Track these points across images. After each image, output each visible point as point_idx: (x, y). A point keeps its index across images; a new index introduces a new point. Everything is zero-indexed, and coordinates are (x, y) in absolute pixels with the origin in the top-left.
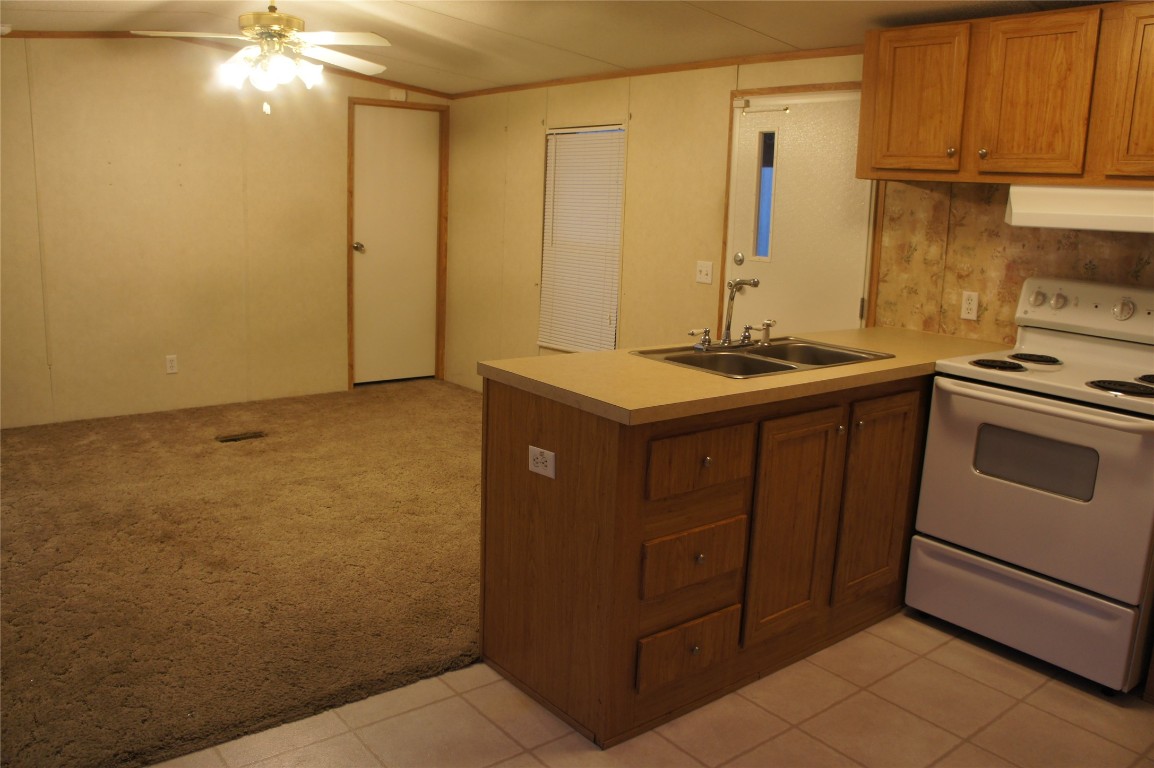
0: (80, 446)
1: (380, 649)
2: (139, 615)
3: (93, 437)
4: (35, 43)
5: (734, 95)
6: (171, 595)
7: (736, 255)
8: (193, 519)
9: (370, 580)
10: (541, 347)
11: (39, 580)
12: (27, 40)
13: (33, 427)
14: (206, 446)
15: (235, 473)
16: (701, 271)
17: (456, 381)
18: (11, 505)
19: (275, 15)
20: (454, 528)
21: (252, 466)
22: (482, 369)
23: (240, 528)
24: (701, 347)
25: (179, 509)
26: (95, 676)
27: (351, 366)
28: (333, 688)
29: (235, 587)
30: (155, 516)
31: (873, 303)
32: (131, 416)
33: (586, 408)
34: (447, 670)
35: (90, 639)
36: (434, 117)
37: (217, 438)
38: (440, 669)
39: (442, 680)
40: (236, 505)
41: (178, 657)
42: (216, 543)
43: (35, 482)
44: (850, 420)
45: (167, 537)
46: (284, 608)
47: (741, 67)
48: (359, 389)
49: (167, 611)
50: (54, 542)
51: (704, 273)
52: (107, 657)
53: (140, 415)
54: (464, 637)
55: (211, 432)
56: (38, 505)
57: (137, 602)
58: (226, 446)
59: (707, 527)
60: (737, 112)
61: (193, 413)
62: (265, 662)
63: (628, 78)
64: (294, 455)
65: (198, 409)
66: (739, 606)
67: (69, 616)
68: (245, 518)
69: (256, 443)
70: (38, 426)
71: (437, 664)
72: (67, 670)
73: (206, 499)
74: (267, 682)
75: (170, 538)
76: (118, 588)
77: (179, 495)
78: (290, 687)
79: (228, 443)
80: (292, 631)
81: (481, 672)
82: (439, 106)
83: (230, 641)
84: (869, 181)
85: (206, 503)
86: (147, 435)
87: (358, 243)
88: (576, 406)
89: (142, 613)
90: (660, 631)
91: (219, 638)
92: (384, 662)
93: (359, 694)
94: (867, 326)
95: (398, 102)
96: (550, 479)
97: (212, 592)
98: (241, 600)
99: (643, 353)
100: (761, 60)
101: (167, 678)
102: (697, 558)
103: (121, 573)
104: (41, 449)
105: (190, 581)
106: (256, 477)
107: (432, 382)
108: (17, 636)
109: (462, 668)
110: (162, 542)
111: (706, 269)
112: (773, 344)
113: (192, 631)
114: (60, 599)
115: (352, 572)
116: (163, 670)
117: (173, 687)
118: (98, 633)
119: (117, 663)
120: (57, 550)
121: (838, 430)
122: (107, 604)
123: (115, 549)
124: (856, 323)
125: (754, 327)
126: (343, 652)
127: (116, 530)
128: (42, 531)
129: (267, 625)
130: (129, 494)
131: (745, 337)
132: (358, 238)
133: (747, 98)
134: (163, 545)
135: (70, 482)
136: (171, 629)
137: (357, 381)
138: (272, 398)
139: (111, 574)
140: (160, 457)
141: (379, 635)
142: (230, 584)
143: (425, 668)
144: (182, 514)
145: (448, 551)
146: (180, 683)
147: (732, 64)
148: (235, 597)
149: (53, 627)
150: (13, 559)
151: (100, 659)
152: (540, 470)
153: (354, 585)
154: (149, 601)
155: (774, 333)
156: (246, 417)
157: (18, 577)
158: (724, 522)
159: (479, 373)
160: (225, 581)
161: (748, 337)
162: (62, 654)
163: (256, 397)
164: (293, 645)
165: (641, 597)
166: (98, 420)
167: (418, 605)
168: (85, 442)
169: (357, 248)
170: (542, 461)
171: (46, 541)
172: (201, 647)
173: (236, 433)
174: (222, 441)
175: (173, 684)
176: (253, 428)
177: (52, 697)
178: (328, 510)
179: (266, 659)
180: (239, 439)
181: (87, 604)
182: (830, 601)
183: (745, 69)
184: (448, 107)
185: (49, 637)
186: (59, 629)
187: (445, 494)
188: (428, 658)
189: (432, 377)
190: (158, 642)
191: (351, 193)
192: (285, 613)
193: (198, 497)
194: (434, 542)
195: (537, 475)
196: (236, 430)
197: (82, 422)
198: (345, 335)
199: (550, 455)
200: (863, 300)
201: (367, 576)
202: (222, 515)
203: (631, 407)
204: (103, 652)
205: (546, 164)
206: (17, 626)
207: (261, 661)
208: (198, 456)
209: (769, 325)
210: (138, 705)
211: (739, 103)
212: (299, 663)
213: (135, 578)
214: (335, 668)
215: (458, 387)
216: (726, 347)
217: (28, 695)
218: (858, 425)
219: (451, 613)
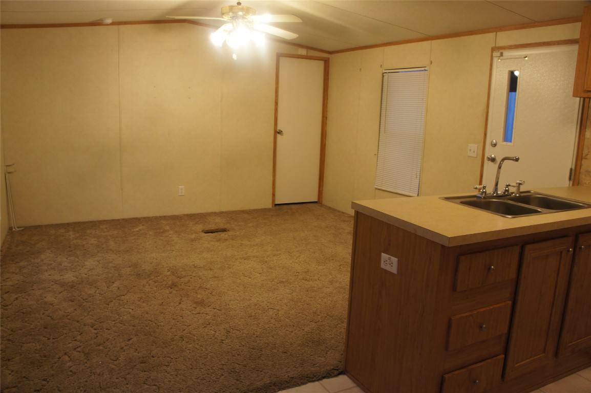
0: (134, 231)
1: (286, 361)
2: (157, 330)
3: (141, 227)
4: (123, 27)
5: (493, 50)
6: (174, 319)
7: (492, 142)
8: (188, 276)
9: (282, 318)
10: (376, 189)
11: (108, 305)
12: (119, 26)
13: (113, 220)
14: (197, 235)
15: (211, 251)
16: (470, 150)
17: (329, 205)
18: (98, 261)
19: (240, 7)
20: (328, 290)
21: (220, 247)
22: (354, 205)
23: (212, 283)
24: (481, 196)
25: (181, 270)
26: (132, 364)
27: (274, 195)
28: (259, 384)
29: (208, 317)
30: (169, 273)
31: (578, 172)
32: (160, 217)
33: (419, 233)
34: (324, 378)
35: (131, 341)
36: (321, 64)
37: (203, 231)
38: (320, 377)
39: (321, 384)
40: (211, 269)
41: (175, 357)
42: (199, 290)
43: (111, 250)
44: (575, 245)
45: (173, 286)
46: (234, 332)
47: (498, 33)
48: (277, 207)
49: (171, 328)
50: (117, 284)
51: (472, 151)
52: (138, 353)
53: (165, 216)
54: (333, 358)
55: (200, 227)
56: (111, 262)
57: (156, 322)
58: (207, 236)
59: (488, 308)
60: (495, 60)
61: (192, 217)
62: (222, 364)
63: (430, 41)
64: (242, 242)
65: (194, 215)
66: (504, 356)
67: (121, 327)
68: (215, 277)
69: (223, 235)
70: (115, 220)
71: (319, 374)
72: (118, 358)
73: (196, 265)
74: (223, 377)
75: (175, 286)
76: (147, 313)
77: (182, 262)
78: (235, 381)
79: (208, 234)
80: (237, 346)
81: (343, 381)
82: (324, 58)
83: (204, 349)
84: (578, 99)
85: (195, 267)
86: (167, 228)
87: (279, 130)
88: (413, 232)
89: (158, 328)
90: (456, 370)
91: (198, 347)
92: (289, 370)
93: (274, 389)
94: (573, 185)
95: (302, 55)
96: (393, 273)
97: (195, 319)
98: (211, 325)
99: (447, 199)
100: (511, 29)
101: (169, 369)
102: (481, 327)
103: (150, 304)
104: (115, 232)
105: (184, 312)
106: (222, 254)
107: (316, 204)
108: (95, 336)
109: (333, 377)
110: (171, 288)
111: (473, 149)
112: (522, 195)
113: (184, 342)
114: (118, 317)
115: (271, 313)
116: (167, 364)
117: (172, 375)
118: (135, 339)
119: (143, 357)
120: (118, 288)
121: (568, 251)
122: (140, 322)
123: (147, 290)
124: (566, 183)
125: (511, 184)
126: (265, 361)
127: (148, 279)
128: (112, 277)
129: (224, 342)
130: (156, 259)
131: (506, 191)
132: (279, 128)
133: (501, 51)
134: (172, 290)
135: (128, 251)
136: (172, 340)
137: (276, 203)
138: (232, 210)
139: (144, 304)
140: (173, 240)
141: (285, 352)
142: (205, 315)
143: (312, 376)
144: (183, 273)
145: (325, 303)
146: (176, 373)
147: (493, 32)
148: (208, 323)
149: (113, 333)
150: (97, 292)
151: (135, 354)
152: (388, 268)
153: (273, 321)
154: (162, 322)
155: (523, 189)
156: (218, 220)
157: (98, 302)
158: (498, 305)
159: (352, 208)
160: (203, 313)
161: (508, 191)
162: (116, 349)
163: (224, 210)
164: (238, 355)
165: (447, 349)
166: (144, 218)
167: (309, 336)
168: (137, 229)
169: (279, 133)
170: (389, 263)
171: (113, 283)
172: (188, 351)
173: (213, 229)
174: (205, 233)
175: (172, 373)
176: (222, 226)
177: (109, 374)
178: (259, 275)
179: (223, 363)
180: (214, 232)
181: (131, 321)
182: (556, 354)
183: (500, 34)
184: (329, 59)
185: (111, 338)
186: (116, 334)
187: (323, 269)
188: (313, 369)
189: (316, 202)
190: (166, 347)
191: (276, 103)
192: (234, 335)
193: (191, 264)
194: (317, 298)
195: (386, 271)
196: (212, 227)
197: (137, 218)
198: (271, 178)
199: (395, 260)
200: (571, 169)
201: (280, 316)
202: (203, 275)
203: (450, 235)
204: (137, 350)
205: (382, 89)
206: (95, 329)
207: (220, 363)
208: (192, 240)
209: (520, 184)
210: (152, 384)
211: (496, 54)
212: (240, 366)
213: (156, 307)
214: (261, 371)
215: (330, 208)
216: (495, 196)
217: (98, 371)
218: (580, 248)
219: (327, 342)
